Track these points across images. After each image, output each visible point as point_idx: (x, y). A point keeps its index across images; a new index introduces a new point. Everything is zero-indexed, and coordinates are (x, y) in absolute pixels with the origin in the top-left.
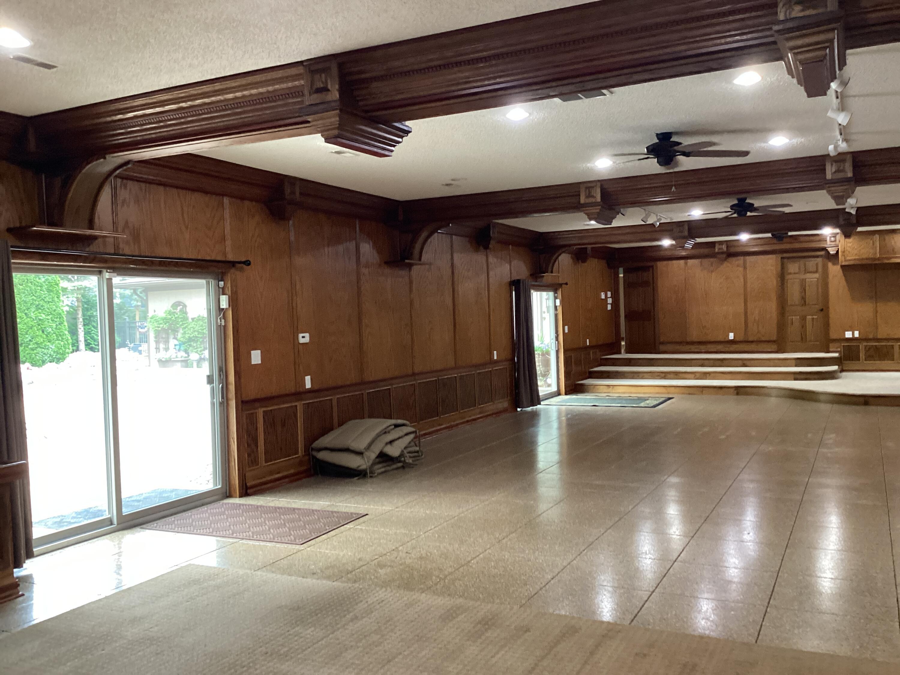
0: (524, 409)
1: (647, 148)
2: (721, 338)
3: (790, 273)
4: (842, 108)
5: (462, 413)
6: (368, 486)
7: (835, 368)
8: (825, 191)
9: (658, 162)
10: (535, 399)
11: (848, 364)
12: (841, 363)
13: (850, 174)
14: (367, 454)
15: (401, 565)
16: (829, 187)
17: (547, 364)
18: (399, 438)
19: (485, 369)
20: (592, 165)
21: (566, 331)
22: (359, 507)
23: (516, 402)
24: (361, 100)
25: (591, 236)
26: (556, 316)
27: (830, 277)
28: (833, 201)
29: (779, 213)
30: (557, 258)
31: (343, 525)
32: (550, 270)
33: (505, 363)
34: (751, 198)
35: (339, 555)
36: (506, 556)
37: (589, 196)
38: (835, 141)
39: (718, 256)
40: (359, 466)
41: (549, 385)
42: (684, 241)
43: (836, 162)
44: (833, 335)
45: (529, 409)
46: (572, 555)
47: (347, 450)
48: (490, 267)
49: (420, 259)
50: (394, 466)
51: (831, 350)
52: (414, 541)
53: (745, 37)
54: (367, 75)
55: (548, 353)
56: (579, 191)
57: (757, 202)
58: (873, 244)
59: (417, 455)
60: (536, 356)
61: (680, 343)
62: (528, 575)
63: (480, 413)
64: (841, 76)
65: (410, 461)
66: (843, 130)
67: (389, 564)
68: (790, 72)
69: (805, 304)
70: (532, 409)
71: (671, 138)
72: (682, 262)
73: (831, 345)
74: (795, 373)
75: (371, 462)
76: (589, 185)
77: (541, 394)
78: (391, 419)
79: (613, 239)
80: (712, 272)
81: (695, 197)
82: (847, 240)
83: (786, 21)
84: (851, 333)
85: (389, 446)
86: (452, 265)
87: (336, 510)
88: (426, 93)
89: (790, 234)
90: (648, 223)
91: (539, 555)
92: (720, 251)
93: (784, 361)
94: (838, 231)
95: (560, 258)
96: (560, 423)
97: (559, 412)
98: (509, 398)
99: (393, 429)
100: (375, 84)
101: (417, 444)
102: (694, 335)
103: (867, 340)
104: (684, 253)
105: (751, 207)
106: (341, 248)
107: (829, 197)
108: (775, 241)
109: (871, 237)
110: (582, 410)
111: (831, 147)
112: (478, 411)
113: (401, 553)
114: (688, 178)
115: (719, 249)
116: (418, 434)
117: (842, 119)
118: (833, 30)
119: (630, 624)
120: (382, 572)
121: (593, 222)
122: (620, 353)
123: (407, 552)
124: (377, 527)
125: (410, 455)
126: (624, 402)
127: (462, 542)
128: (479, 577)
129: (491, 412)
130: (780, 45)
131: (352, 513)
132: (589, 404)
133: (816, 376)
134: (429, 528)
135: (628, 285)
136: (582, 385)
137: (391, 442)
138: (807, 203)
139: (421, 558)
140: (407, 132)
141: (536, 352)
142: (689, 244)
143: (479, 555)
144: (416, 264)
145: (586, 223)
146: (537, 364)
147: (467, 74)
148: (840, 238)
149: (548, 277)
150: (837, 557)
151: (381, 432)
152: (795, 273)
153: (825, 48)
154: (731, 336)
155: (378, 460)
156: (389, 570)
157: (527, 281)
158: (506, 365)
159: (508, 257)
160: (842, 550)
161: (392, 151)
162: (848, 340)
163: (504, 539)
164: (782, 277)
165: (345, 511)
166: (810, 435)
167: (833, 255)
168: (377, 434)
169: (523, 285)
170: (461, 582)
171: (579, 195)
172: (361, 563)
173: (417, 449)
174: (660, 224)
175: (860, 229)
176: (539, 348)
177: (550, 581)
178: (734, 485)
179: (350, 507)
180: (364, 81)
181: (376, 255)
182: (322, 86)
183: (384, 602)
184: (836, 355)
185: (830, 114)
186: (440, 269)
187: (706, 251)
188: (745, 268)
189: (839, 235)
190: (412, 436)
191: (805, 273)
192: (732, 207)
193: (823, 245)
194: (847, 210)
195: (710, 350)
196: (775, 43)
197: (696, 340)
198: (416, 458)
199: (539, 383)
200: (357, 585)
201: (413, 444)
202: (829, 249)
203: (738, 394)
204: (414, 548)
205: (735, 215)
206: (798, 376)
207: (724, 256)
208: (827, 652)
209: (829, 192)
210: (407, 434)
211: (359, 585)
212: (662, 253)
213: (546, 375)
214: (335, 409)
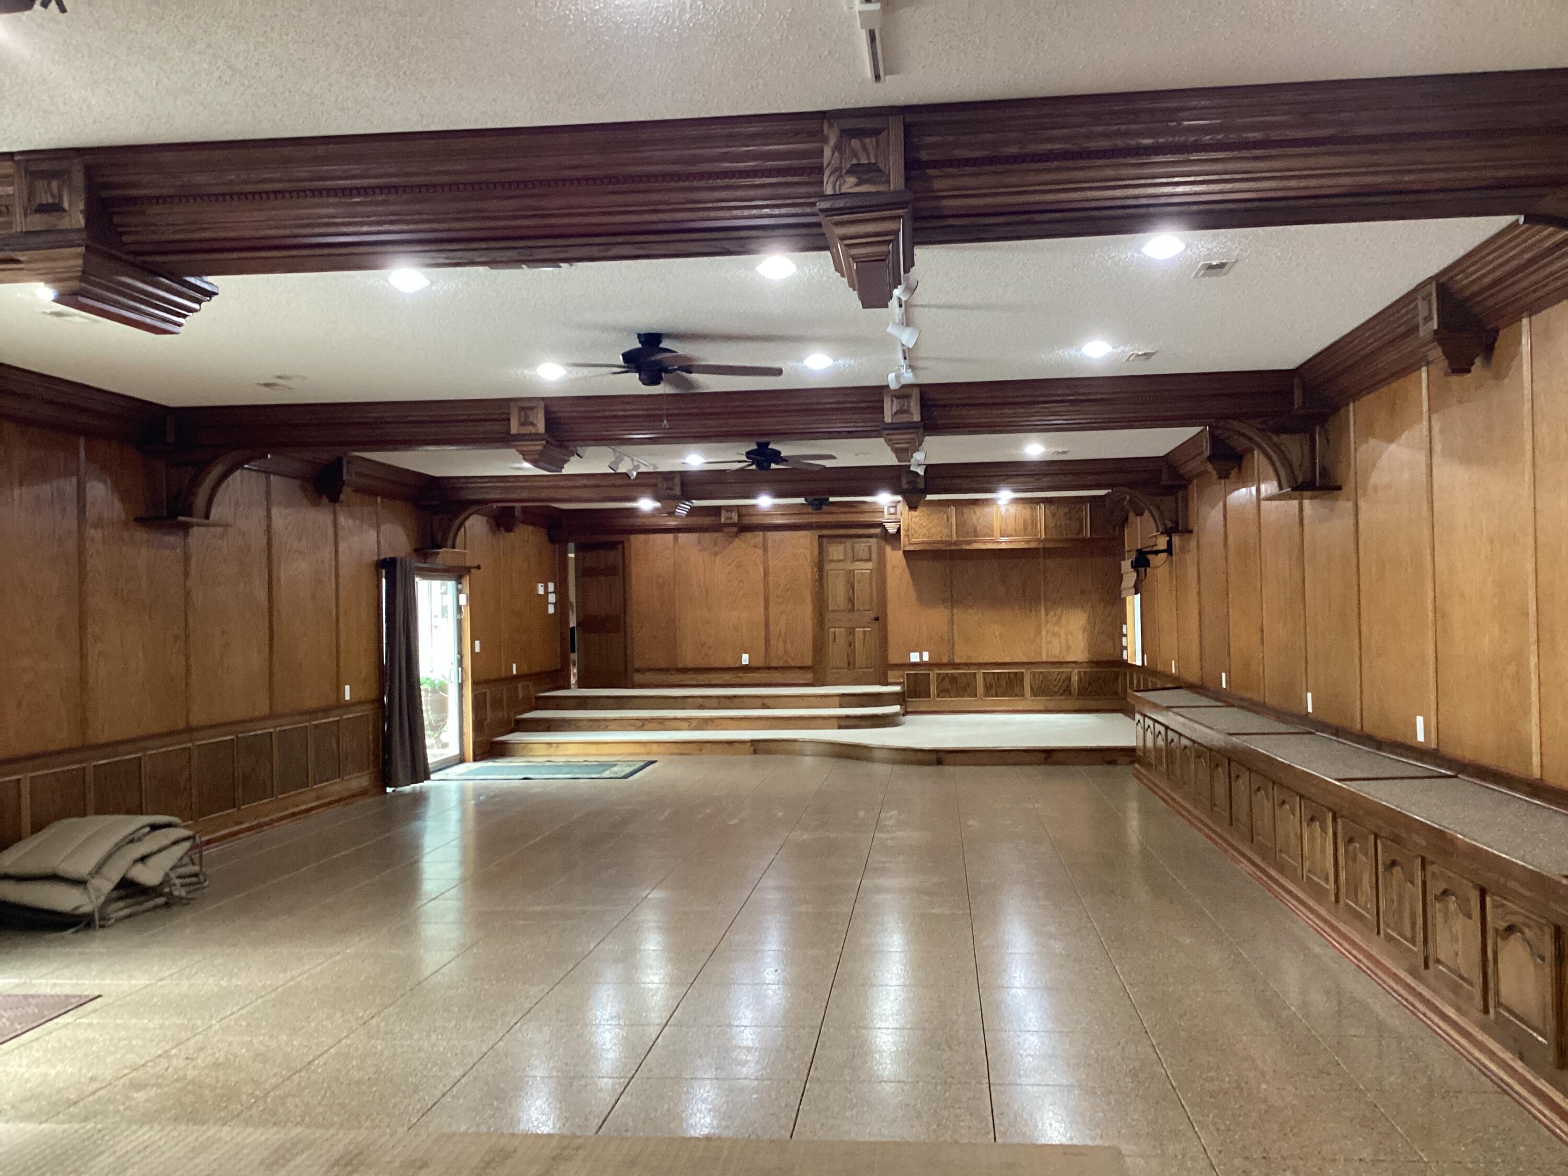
0: (399, 789)
1: (623, 355)
2: (730, 663)
3: (832, 561)
4: (907, 322)
5: (282, 799)
6: (96, 943)
7: (896, 708)
8: (882, 440)
9: (640, 379)
10: (420, 771)
11: (914, 704)
12: (905, 701)
13: (917, 418)
14: (95, 882)
15: (177, 1080)
16: (888, 434)
17: (441, 707)
18: (160, 851)
19: (328, 717)
20: (533, 373)
21: (477, 649)
22: (84, 984)
23: (385, 777)
24: (126, 233)
25: (521, 487)
26: (460, 623)
27: (889, 566)
28: (894, 455)
29: (817, 469)
30: (462, 524)
31: (51, 1019)
32: (450, 542)
33: (364, 707)
34: (776, 442)
35: (47, 1074)
36: (379, 1047)
37: (525, 423)
38: (896, 368)
39: (726, 530)
40: (77, 908)
41: (445, 746)
42: (674, 503)
43: (898, 397)
44: (893, 658)
45: (408, 789)
46: (497, 1032)
47: (54, 877)
48: (341, 534)
49: (207, 516)
50: (151, 904)
51: (890, 680)
52: (200, 1037)
53: (776, 211)
54: (142, 192)
55: (443, 688)
56: (509, 414)
57: (786, 450)
58: (948, 520)
59: (195, 881)
60: (423, 693)
61: (666, 670)
62: (419, 1075)
63: (318, 798)
64: (907, 279)
65: (183, 892)
66: (907, 354)
67: (153, 1081)
68: (838, 268)
69: (852, 610)
70: (414, 788)
71: (660, 342)
72: (670, 537)
73: (889, 672)
74: (839, 718)
75: (102, 899)
76: (525, 405)
77: (431, 760)
78: (142, 814)
79: (558, 494)
80: (716, 554)
81: (695, 437)
82: (913, 513)
83: (834, 196)
84: (917, 654)
85: (140, 866)
86: (269, 530)
87: (32, 992)
88: (253, 233)
89: (832, 499)
90: (619, 471)
91: (437, 1039)
92: (728, 522)
93: (823, 699)
94: (899, 498)
95: (467, 523)
96: (464, 813)
97: (462, 792)
98: (371, 769)
99: (148, 833)
100: (156, 209)
101: (197, 861)
102: (689, 658)
103: (940, 665)
104: (672, 523)
105: (776, 456)
106: (45, 490)
107: (889, 448)
108: (810, 509)
109: (944, 509)
110: (505, 786)
111: (891, 376)
112: (314, 794)
113: (174, 1061)
114: (683, 406)
115: (727, 518)
116: (198, 841)
117: (907, 338)
118: (897, 218)
119: (597, 1133)
120: (140, 1096)
121: (526, 465)
122: (568, 687)
123: (187, 1058)
124: (122, 1018)
125: (181, 881)
126: (577, 770)
127: (295, 1031)
128: (330, 1088)
129: (337, 797)
130: (824, 230)
131: (67, 997)
132: (517, 777)
133: (869, 723)
134: (229, 1012)
135: (584, 573)
136: (504, 743)
137: (143, 859)
138: (857, 455)
139: (217, 1065)
140: (211, 294)
141: (422, 687)
142: (682, 509)
143: (326, 1051)
144: (198, 525)
145: (518, 465)
146: (424, 708)
147: (331, 211)
148: (903, 508)
149: (445, 556)
150: (903, 996)
151: (122, 840)
152: (839, 561)
153: (889, 242)
154: (745, 659)
155: (115, 894)
156: (153, 1092)
157: (408, 560)
158: (366, 710)
159: (375, 516)
160: (909, 985)
161: (180, 325)
162: (915, 665)
163: (373, 1017)
164: (820, 566)
165: (53, 993)
166: (862, 814)
167: (892, 535)
168: (116, 844)
169: (402, 567)
170: (297, 1100)
171: (509, 420)
172: (95, 1085)
173: (195, 869)
174: (639, 474)
175: (929, 497)
176: (428, 679)
177: (460, 1080)
178: (752, 896)
179: (61, 985)
180: (134, 200)
181: (118, 505)
182: (50, 201)
183: (149, 1150)
184: (897, 688)
185: (891, 329)
186: (244, 535)
187: (707, 521)
188: (765, 550)
189: (901, 503)
190: (187, 845)
191: (854, 561)
192: (748, 454)
193: (877, 519)
194: (912, 469)
195: (713, 682)
196: (819, 225)
197: (690, 665)
198: (192, 887)
199: (429, 741)
200: (90, 1125)
201: (186, 859)
202: (887, 525)
203: (755, 752)
204: (201, 1049)
205: (754, 467)
206: (843, 723)
207: (735, 529)
208: (891, 1140)
209: (888, 441)
210: (175, 843)
211: (96, 1123)
212: (639, 521)
213: (439, 726)
214: (26, 800)
